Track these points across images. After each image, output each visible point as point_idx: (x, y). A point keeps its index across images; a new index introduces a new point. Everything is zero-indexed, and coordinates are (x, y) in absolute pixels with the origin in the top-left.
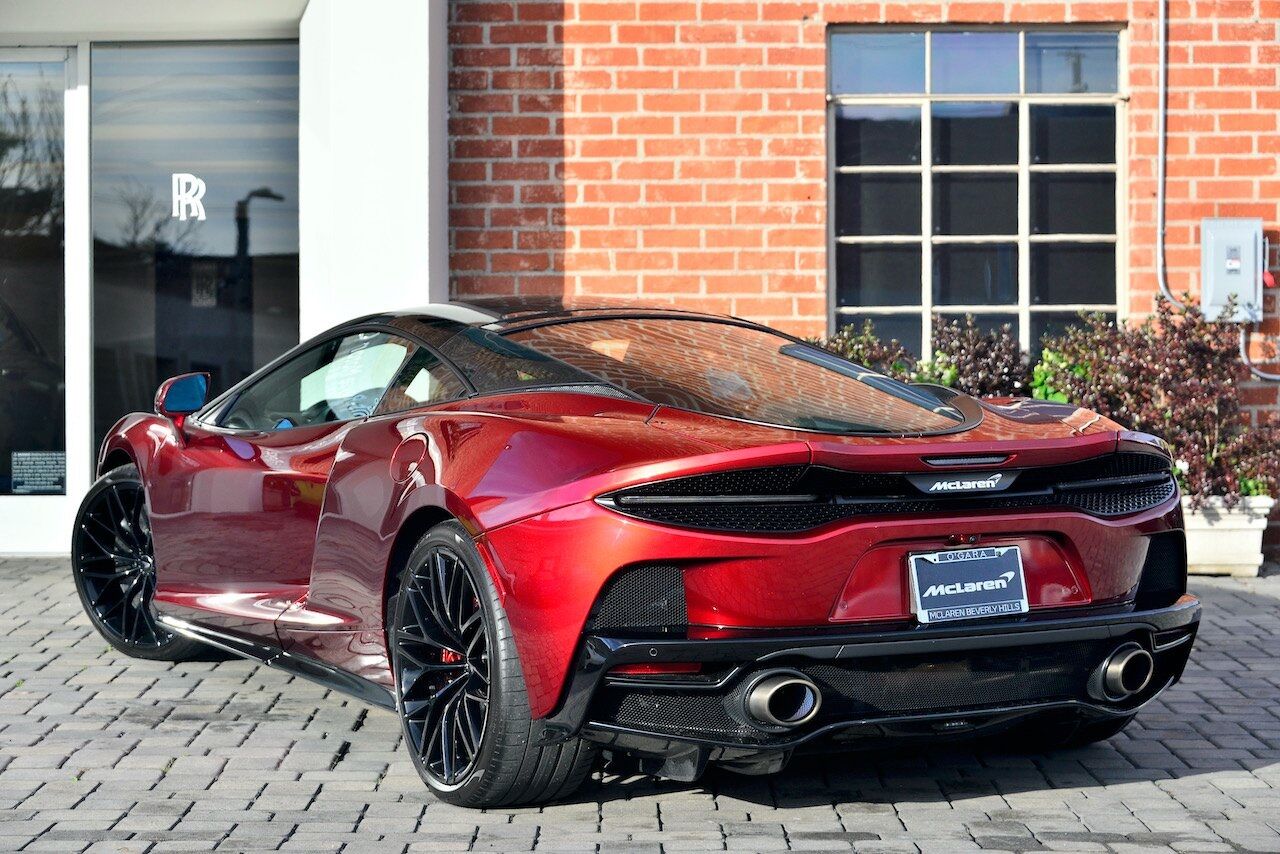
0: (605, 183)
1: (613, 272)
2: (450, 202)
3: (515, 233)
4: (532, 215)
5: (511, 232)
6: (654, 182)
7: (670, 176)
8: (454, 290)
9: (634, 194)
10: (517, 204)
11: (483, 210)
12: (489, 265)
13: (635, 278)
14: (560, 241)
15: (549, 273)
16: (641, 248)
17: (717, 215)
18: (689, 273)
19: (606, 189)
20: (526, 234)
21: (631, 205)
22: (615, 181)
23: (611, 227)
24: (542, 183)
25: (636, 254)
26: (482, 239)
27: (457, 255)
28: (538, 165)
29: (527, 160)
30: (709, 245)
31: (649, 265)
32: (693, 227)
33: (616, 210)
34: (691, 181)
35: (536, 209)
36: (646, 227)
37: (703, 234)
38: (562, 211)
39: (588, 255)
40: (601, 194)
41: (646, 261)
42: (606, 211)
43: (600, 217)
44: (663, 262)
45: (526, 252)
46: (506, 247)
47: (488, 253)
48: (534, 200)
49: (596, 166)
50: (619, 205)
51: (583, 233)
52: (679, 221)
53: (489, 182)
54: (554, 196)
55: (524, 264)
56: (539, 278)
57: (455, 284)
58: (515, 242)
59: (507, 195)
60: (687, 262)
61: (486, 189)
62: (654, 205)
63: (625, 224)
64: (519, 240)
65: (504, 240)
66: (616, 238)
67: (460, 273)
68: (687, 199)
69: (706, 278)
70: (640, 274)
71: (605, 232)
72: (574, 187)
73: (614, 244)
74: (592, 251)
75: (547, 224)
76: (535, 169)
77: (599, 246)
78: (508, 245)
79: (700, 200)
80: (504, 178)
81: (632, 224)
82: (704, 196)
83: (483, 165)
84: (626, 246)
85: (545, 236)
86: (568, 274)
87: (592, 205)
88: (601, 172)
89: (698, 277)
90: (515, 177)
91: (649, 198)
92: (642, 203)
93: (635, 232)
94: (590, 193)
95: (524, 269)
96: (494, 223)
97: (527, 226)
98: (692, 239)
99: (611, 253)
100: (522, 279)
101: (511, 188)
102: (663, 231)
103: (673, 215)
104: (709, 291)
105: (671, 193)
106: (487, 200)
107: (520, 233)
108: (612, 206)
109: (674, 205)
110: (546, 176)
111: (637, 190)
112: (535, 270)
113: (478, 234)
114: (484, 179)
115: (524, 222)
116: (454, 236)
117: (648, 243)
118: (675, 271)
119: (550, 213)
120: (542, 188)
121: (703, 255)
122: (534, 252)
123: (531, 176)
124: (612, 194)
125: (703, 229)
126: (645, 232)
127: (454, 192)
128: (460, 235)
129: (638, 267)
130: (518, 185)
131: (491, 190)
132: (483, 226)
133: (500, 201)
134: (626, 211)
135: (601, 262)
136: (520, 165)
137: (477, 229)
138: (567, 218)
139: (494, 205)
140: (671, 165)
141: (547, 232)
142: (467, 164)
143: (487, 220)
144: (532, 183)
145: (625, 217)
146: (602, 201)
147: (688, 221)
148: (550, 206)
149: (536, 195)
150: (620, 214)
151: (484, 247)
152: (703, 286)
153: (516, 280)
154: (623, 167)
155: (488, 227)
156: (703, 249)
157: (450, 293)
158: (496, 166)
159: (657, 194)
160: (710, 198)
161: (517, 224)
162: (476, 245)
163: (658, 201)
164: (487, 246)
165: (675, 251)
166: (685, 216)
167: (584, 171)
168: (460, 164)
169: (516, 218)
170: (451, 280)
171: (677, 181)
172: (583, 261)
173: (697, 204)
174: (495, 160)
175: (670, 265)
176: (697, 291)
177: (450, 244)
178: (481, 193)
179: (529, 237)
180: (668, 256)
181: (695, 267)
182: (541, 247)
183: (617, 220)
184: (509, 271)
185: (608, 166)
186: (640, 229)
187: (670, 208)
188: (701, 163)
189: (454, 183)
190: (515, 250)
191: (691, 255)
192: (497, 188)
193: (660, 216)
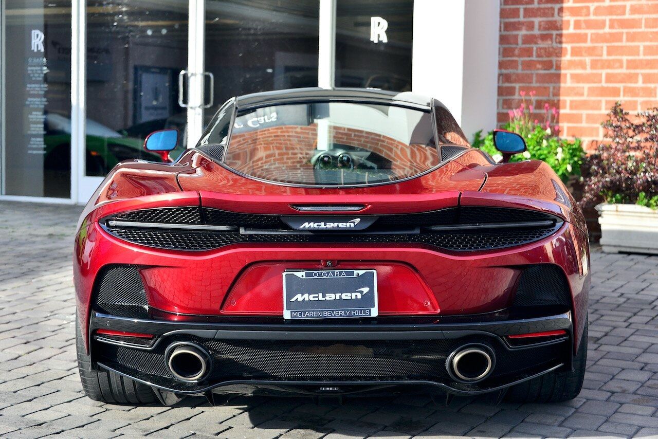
0: (587, 18)
1: (589, 71)
2: (500, 31)
3: (535, 49)
4: (544, 37)
5: (533, 48)
6: (614, 17)
7: (624, 13)
8: (501, 81)
9: (602, 25)
10: (536, 32)
11: (517, 35)
12: (520, 67)
13: (601, 75)
14: (559, 52)
15: (553, 71)
16: (605, 57)
17: (651, 36)
18: (632, 71)
19: (586, 22)
20: (541, 48)
21: (601, 31)
22: (592, 17)
23: (589, 44)
24: (550, 19)
25: (602, 60)
26: (517, 52)
27: (503, 61)
28: (548, 9)
29: (543, 6)
30: (644, 55)
31: (609, 67)
32: (636, 44)
33: (592, 34)
34: (636, 16)
35: (547, 34)
36: (609, 44)
37: (641, 49)
38: (561, 35)
39: (575, 61)
40: (583, 25)
41: (608, 65)
42: (586, 35)
43: (582, 38)
44: (617, 65)
45: (540, 59)
46: (529, 56)
47: (520, 60)
48: (545, 29)
49: (581, 8)
50: (593, 31)
51: (573, 48)
52: (628, 40)
53: (521, 19)
54: (555, 26)
55: (539, 66)
56: (547, 74)
57: (501, 77)
58: (534, 53)
59: (531, 26)
60: (632, 64)
61: (519, 23)
62: (614, 31)
63: (597, 42)
64: (537, 52)
65: (529, 52)
66: (591, 51)
67: (504, 71)
68: (632, 27)
69: (642, 74)
70: (604, 72)
71: (584, 47)
72: (568, 22)
73: (590, 55)
74: (577, 58)
75: (552, 43)
76: (547, 11)
77: (581, 55)
78: (531, 55)
79: (640, 27)
80: (530, 16)
81: (600, 42)
82: (643, 25)
83: (518, 10)
84: (597, 55)
85: (551, 50)
86: (563, 72)
87: (578, 31)
88: (584, 11)
89: (637, 74)
90: (535, 16)
91: (611, 27)
92: (607, 30)
93: (602, 47)
94: (577, 25)
95: (538, 69)
96: (524, 43)
97: (542, 44)
98: (635, 51)
99: (588, 60)
100: (537, 74)
101: (533, 23)
102: (618, 47)
103: (624, 37)
104: (644, 82)
105: (624, 24)
106: (519, 29)
107: (537, 48)
108: (589, 32)
109: (625, 31)
110: (553, 15)
111: (604, 22)
112: (545, 69)
113: (514, 49)
114: (519, 17)
115: (540, 41)
116: (501, 50)
117: (609, 54)
118: (624, 71)
119: (554, 37)
120: (550, 22)
121: (641, 61)
122: (545, 59)
123: (544, 14)
124: (590, 25)
125: (641, 45)
126: (608, 47)
127: (502, 26)
128: (505, 50)
129: (603, 68)
130: (537, 20)
131: (522, 24)
132: (517, 44)
133: (527, 30)
134: (597, 34)
135: (582, 65)
136: (539, 9)
137: (513, 46)
138: (564, 39)
139: (523, 32)
140: (624, 7)
141: (553, 48)
142: (510, 9)
143: (520, 41)
144: (545, 19)
145: (598, 38)
146: (584, 29)
147: (633, 41)
148: (554, 32)
149: (547, 26)
150: (594, 36)
151: (517, 56)
152: (640, 79)
153: (534, 76)
154: (597, 9)
155: (520, 45)
156: (641, 57)
157: (499, 82)
158: (525, 10)
159: (616, 25)
160: (646, 26)
161: (536, 43)
162: (513, 55)
163: (616, 29)
164: (519, 56)
165: (625, 58)
166: (632, 38)
167: (574, 11)
168: (506, 9)
169: (535, 40)
170: (500, 75)
171: (627, 16)
172: (572, 64)
173: (639, 30)
174: (525, 6)
175: (621, 67)
176: (636, 82)
177: (499, 54)
178: (517, 25)
179: (542, 51)
180: (621, 62)
181: (636, 67)
182: (548, 57)
183: (592, 41)
184: (531, 70)
185: (588, 8)
186: (605, 46)
187: (622, 33)
188: (642, 5)
189: (503, 20)
190: (534, 58)
191: (634, 61)
192: (525, 22)
193: (616, 37)
